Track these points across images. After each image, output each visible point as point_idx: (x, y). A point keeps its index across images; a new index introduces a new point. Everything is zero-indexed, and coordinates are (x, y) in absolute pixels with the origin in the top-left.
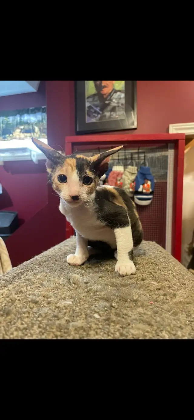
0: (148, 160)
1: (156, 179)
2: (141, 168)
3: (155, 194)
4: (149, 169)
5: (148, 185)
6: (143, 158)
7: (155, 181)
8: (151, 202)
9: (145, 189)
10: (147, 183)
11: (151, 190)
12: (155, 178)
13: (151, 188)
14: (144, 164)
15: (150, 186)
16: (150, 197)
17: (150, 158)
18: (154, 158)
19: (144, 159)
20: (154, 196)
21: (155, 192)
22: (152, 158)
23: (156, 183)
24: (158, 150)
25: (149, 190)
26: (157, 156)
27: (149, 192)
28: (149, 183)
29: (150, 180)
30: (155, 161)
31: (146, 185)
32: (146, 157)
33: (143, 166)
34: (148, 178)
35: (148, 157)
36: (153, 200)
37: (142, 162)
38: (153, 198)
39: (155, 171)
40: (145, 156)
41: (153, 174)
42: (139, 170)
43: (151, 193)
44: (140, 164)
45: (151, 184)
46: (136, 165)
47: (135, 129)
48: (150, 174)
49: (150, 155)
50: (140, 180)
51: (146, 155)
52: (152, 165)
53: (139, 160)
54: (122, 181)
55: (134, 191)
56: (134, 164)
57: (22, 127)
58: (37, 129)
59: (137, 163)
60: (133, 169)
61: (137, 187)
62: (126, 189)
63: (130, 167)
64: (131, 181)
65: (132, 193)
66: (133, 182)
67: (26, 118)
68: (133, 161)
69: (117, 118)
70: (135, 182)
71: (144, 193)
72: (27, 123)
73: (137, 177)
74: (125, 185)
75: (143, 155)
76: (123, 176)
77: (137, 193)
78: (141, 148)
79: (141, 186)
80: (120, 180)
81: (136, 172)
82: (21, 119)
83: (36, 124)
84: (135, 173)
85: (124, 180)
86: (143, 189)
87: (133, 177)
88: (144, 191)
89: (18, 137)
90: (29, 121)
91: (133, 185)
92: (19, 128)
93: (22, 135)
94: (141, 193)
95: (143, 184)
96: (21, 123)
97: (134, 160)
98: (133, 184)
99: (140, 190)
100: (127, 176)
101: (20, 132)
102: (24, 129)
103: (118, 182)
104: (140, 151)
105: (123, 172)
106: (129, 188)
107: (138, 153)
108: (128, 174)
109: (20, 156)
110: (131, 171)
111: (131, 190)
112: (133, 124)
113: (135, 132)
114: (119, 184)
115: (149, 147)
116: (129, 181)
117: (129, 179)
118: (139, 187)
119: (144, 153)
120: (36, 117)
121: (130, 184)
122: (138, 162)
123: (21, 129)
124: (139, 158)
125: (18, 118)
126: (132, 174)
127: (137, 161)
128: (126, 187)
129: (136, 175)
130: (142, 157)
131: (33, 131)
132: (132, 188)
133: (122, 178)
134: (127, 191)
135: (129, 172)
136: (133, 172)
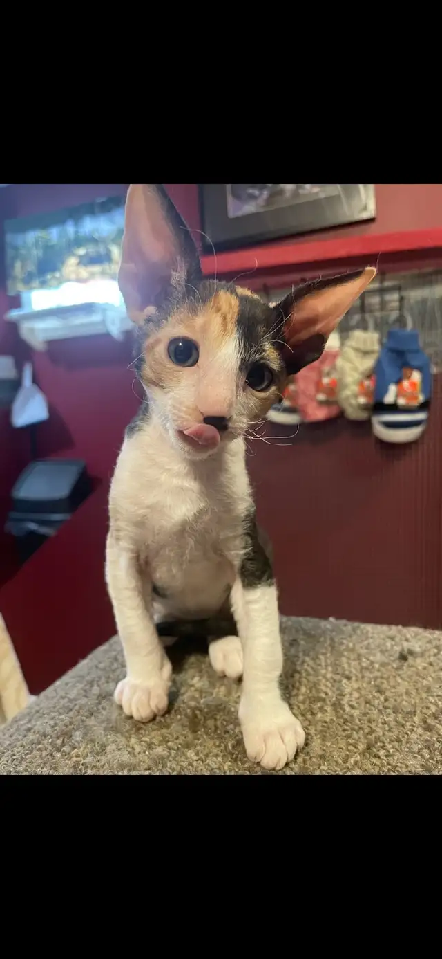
0: (411, 309)
1: (436, 364)
2: (390, 335)
3: (432, 407)
4: (414, 337)
5: (413, 385)
6: (396, 304)
7: (434, 370)
8: (423, 435)
9: (404, 396)
10: (409, 378)
11: (421, 398)
12: (433, 360)
13: (424, 390)
14: (401, 321)
15: (419, 387)
16: (421, 416)
17: (417, 302)
18: (429, 304)
19: (401, 308)
20: (429, 415)
21: (432, 401)
22: (424, 301)
23: (437, 375)
24: (439, 278)
25: (416, 398)
26: (437, 296)
27: (415, 403)
28: (416, 376)
29: (419, 369)
30: (433, 310)
31: (406, 384)
32: (406, 302)
33: (396, 328)
34: (415, 363)
35: (412, 301)
36: (428, 427)
37: (394, 315)
38: (428, 420)
39: (433, 342)
40: (401, 299)
41: (430, 351)
42: (385, 340)
43: (423, 407)
44: (387, 323)
45: (424, 380)
46: (378, 327)
47: (371, 220)
48: (417, 351)
49: (415, 295)
50: (389, 370)
51: (405, 294)
52: (423, 324)
53: (384, 313)
54: (335, 376)
55: (372, 402)
56: (371, 324)
57: (82, 251)
58: (116, 252)
59: (379, 320)
60: (369, 339)
61: (381, 390)
62: (347, 398)
63: (358, 334)
64: (362, 373)
65: (365, 408)
66: (369, 377)
67: (89, 225)
68: (367, 316)
69: (317, 193)
70: (374, 377)
71: (401, 408)
72: (92, 240)
73: (379, 363)
74: (345, 386)
75: (395, 296)
76: (339, 362)
77: (379, 407)
78: (388, 276)
79: (393, 389)
80: (328, 374)
81: (377, 347)
82: (77, 232)
83: (115, 241)
84: (372, 352)
85: (342, 373)
86: (397, 396)
87: (369, 363)
88: (402, 402)
89: (73, 276)
90: (96, 236)
91: (369, 387)
92: (74, 255)
93: (84, 272)
94: (394, 408)
95: (398, 382)
96: (78, 242)
97: (371, 311)
98: (367, 383)
99: (389, 398)
100: (349, 361)
101: (79, 264)
102: (87, 254)
103: (326, 381)
104: (387, 284)
105: (337, 349)
106: (356, 396)
107: (382, 291)
108: (351, 353)
109: (81, 325)
110: (361, 347)
111: (362, 400)
112: (365, 208)
113: (372, 230)
114: (328, 384)
115: (416, 271)
116: (357, 376)
117: (355, 369)
118: (386, 391)
119: (399, 288)
120: (112, 221)
121: (361, 384)
122: (382, 318)
123: (81, 257)
124: (383, 305)
125: (70, 229)
126: (366, 353)
127: (378, 314)
128: (347, 393)
129: (375, 356)
130: (393, 301)
131: (107, 258)
132: (366, 393)
133: (334, 368)
134: (351, 405)
135: (357, 350)
136: (369, 347)
